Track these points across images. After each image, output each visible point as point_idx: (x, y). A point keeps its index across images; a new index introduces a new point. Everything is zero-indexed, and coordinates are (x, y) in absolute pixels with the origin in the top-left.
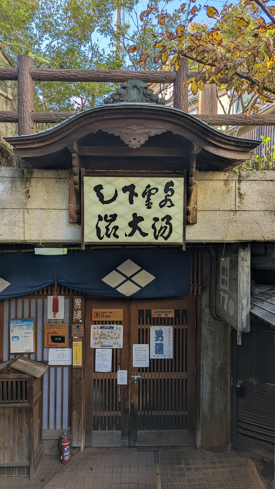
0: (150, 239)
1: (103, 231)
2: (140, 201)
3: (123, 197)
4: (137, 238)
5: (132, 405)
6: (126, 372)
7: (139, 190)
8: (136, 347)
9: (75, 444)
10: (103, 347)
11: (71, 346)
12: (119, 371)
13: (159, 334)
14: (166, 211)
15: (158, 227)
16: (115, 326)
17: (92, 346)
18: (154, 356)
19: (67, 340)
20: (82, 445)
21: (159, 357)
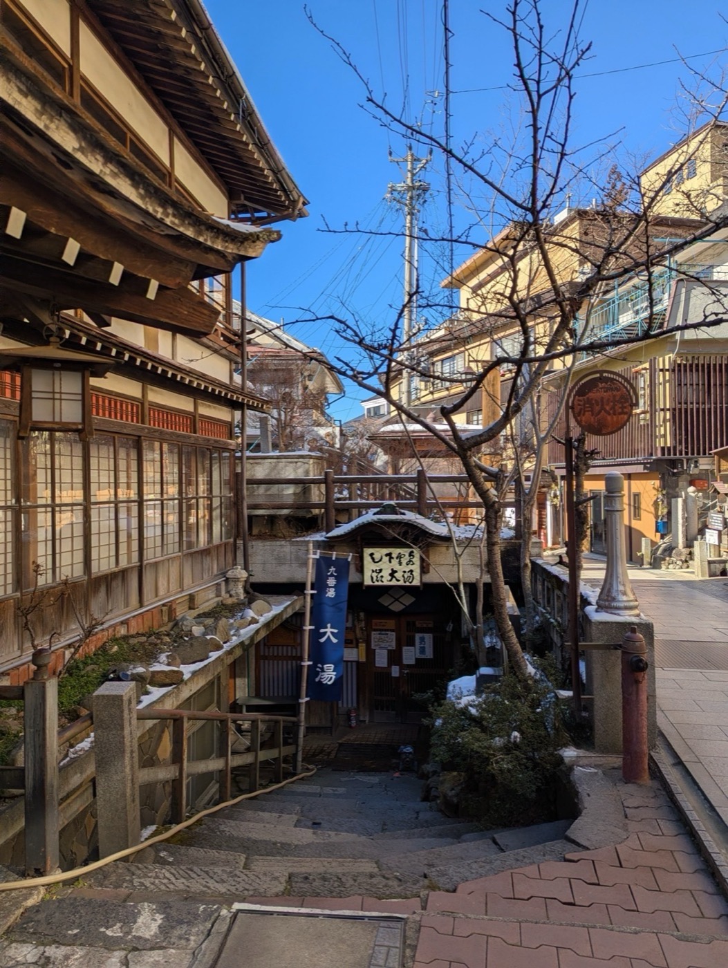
0: (401, 583)
1: (375, 578)
2: (395, 561)
3: (386, 559)
4: (394, 583)
5: (403, 692)
6: (398, 667)
7: (394, 555)
8: (405, 649)
9: (362, 718)
10: (381, 648)
11: (357, 647)
12: (393, 667)
13: (422, 640)
14: (411, 567)
15: (406, 576)
16: (389, 633)
17: (373, 647)
18: (419, 656)
19: (354, 642)
20: (367, 719)
21: (423, 657)
